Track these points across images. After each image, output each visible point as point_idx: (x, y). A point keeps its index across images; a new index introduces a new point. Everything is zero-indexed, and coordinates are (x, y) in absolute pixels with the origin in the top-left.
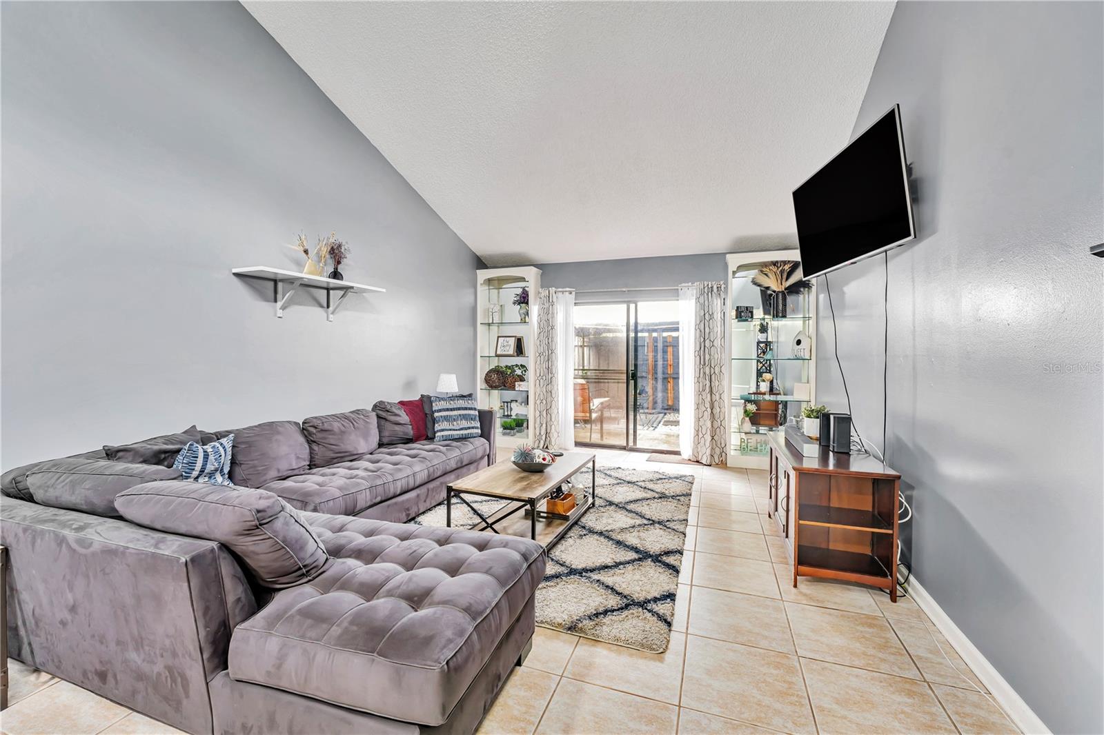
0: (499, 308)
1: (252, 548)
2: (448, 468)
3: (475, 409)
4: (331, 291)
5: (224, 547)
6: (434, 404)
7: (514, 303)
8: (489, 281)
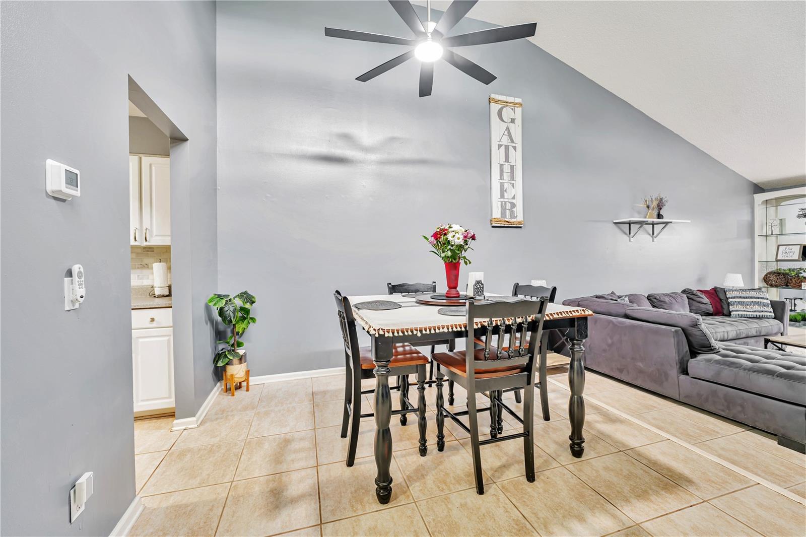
0: (779, 221)
1: (695, 333)
2: (750, 334)
3: (767, 299)
4: (655, 225)
5: (683, 330)
6: (727, 293)
7: (799, 216)
8: (766, 202)
